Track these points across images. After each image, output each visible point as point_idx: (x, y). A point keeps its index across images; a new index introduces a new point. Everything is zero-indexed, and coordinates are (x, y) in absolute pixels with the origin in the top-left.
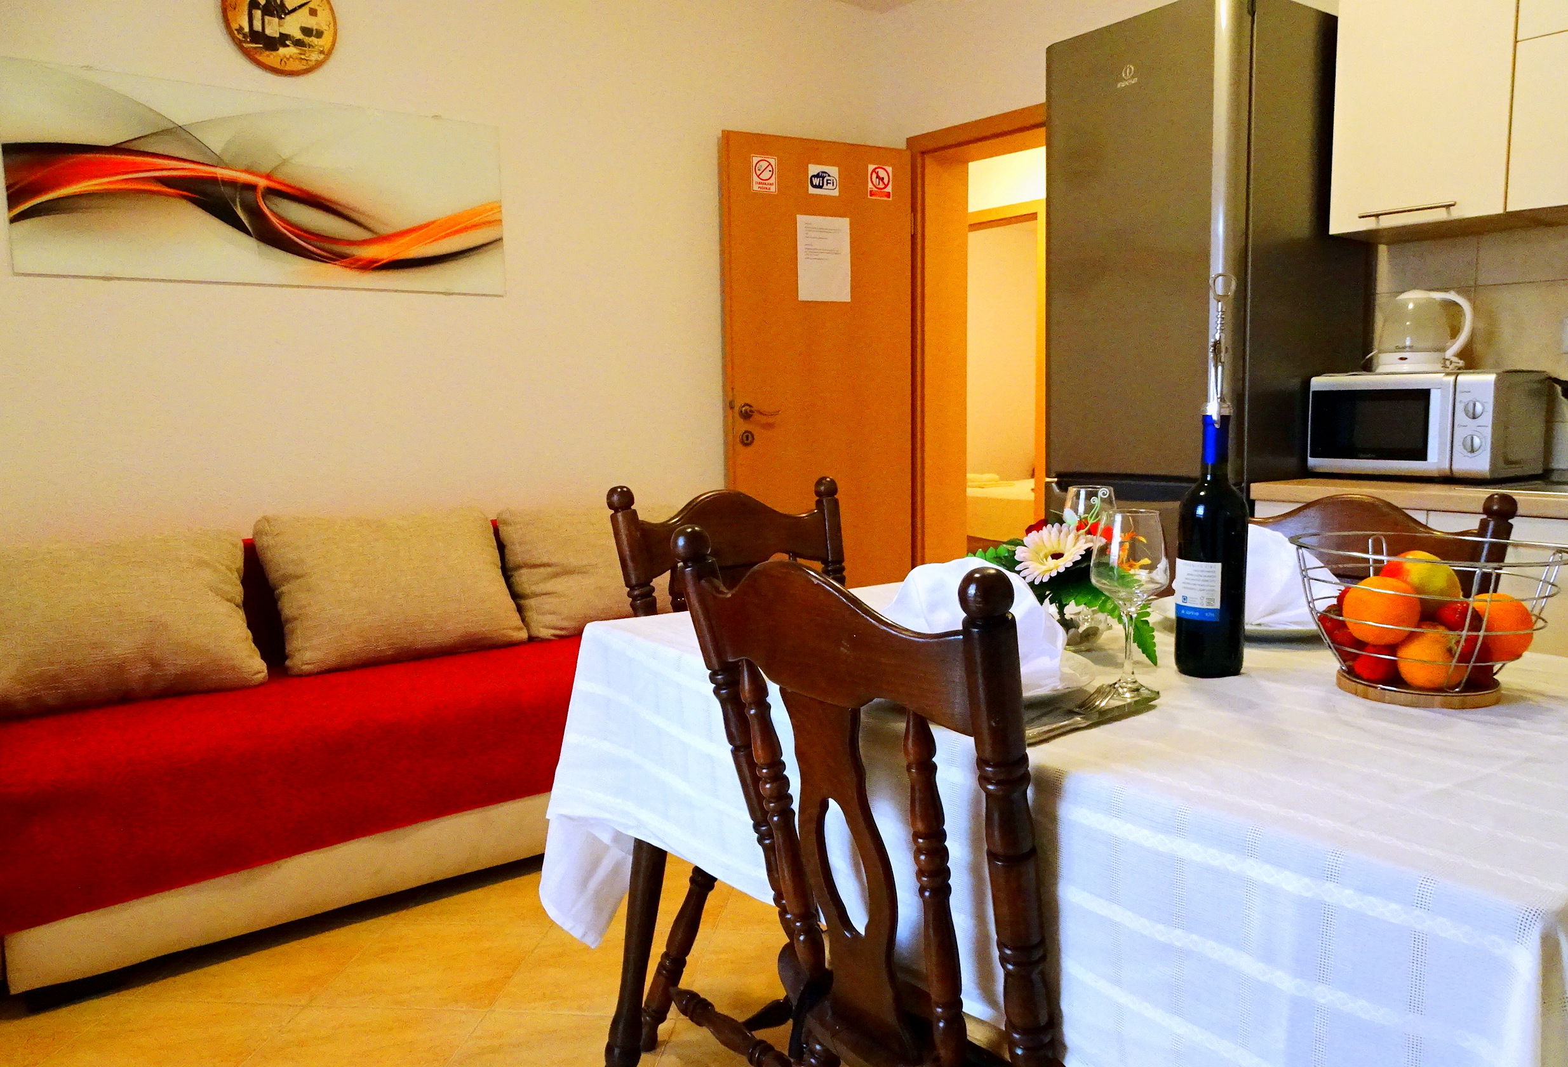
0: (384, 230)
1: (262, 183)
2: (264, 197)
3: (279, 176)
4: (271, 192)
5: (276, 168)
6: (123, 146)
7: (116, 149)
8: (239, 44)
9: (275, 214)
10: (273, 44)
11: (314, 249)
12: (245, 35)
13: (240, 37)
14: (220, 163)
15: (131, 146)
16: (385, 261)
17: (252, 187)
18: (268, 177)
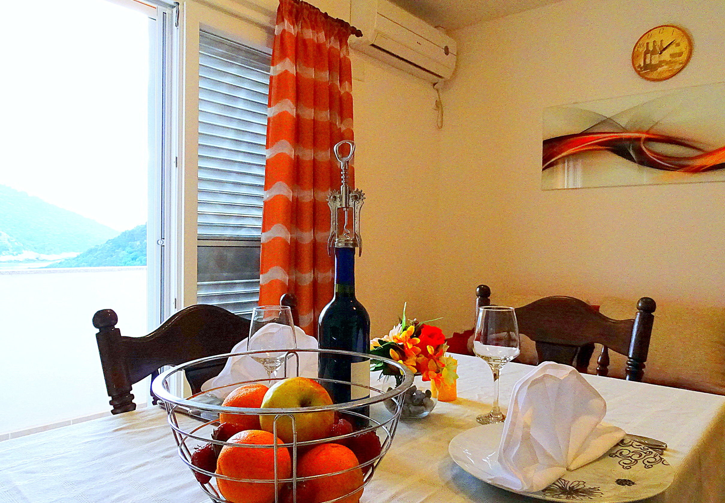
0: (710, 149)
1: (644, 136)
2: (644, 143)
3: (651, 131)
4: (648, 140)
5: (652, 127)
6: (585, 132)
7: (582, 134)
8: (639, 73)
9: (649, 150)
10: (653, 68)
11: (668, 165)
12: (641, 68)
13: (639, 69)
14: (625, 130)
15: (589, 131)
16: (709, 166)
17: (638, 139)
18: (647, 132)
